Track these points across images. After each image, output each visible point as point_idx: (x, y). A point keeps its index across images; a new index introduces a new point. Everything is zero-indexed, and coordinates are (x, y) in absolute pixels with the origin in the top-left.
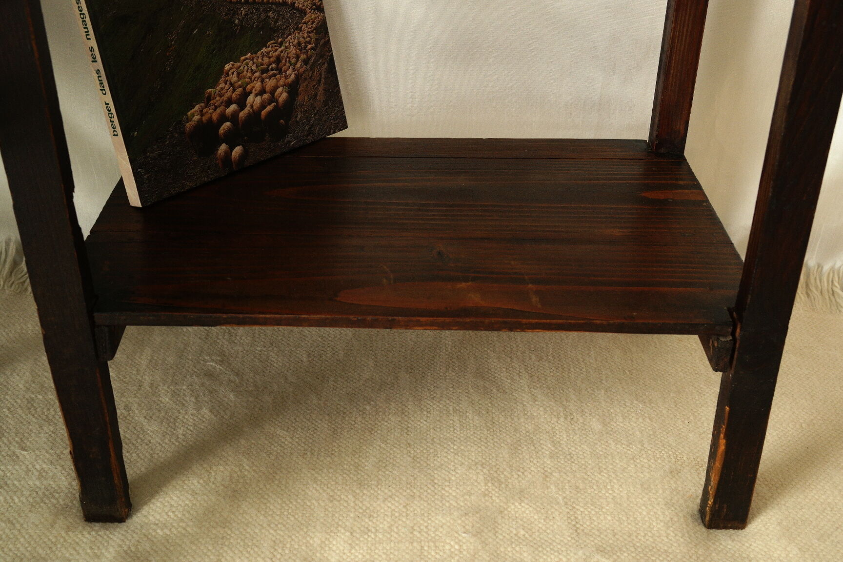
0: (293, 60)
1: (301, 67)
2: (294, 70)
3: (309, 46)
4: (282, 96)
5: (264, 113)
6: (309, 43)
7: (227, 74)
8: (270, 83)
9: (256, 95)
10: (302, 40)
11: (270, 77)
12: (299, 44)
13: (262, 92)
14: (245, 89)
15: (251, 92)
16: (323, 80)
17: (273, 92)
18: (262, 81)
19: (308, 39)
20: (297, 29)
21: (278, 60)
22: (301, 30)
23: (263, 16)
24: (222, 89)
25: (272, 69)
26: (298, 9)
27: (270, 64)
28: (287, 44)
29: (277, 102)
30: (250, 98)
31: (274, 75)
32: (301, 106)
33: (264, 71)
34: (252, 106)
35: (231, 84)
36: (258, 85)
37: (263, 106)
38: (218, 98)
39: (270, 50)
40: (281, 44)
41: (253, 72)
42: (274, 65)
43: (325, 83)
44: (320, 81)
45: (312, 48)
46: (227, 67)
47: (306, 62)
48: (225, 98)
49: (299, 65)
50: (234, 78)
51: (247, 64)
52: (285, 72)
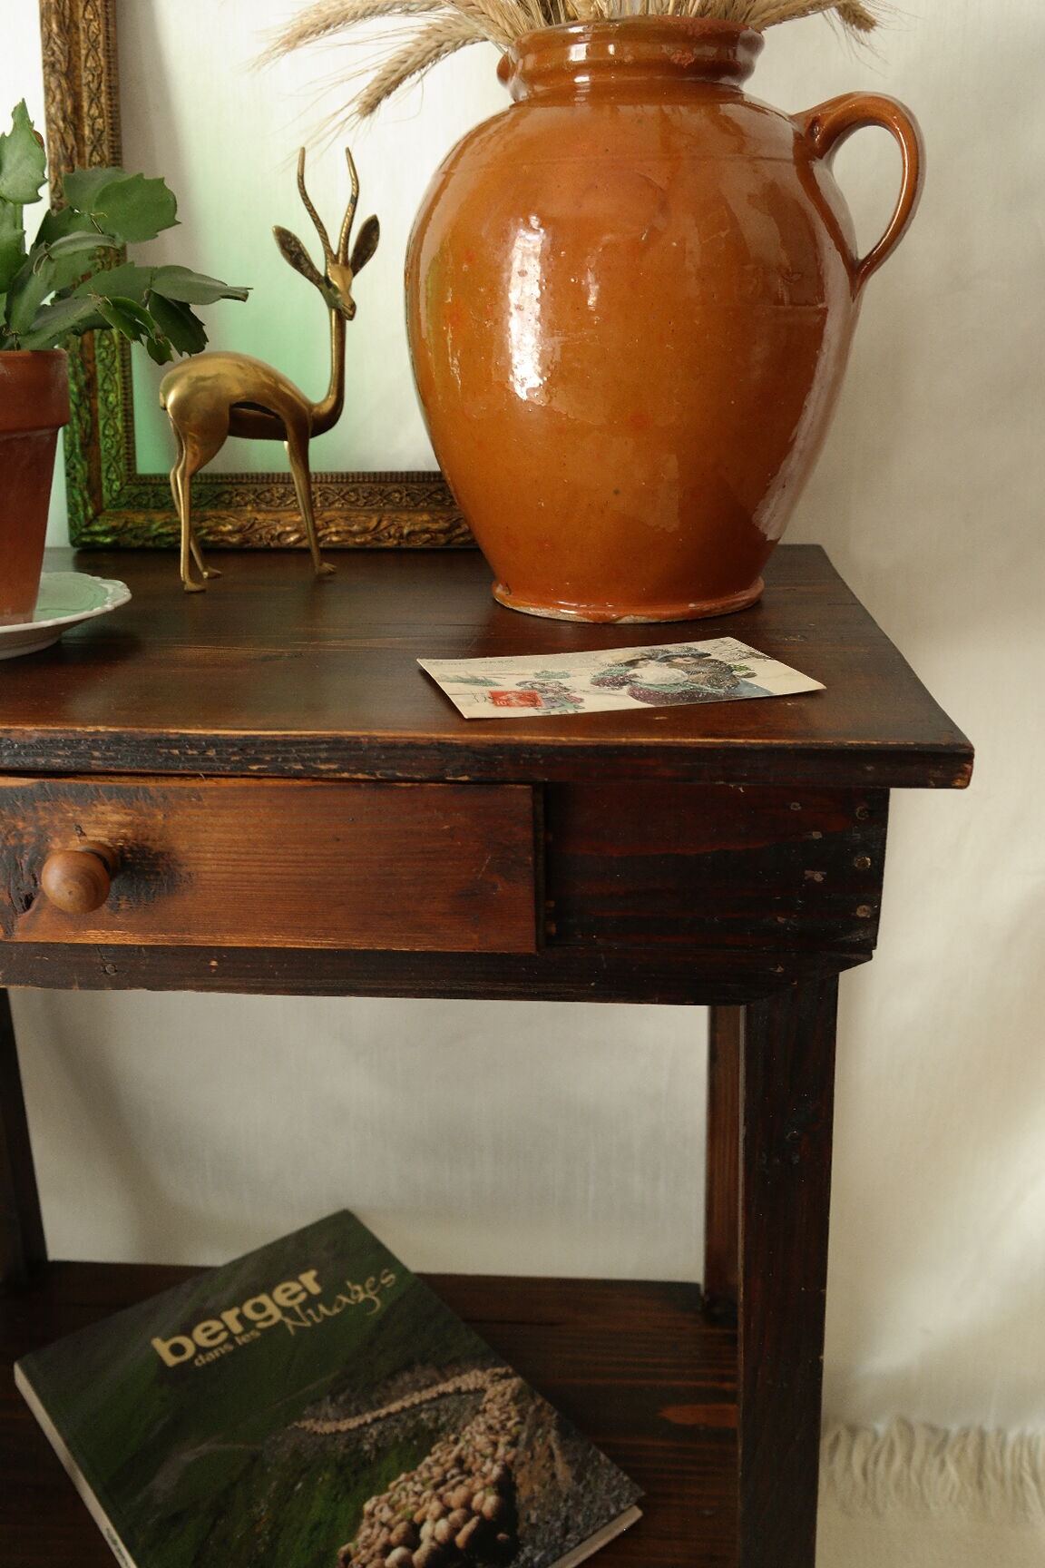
0: (489, 1451)
1: (507, 1453)
2: (494, 1461)
3: (510, 1424)
4: (487, 1502)
5: (460, 1539)
6: (509, 1419)
7: (372, 1514)
8: (456, 1497)
9: (436, 1520)
10: (491, 1422)
11: (453, 1488)
12: (490, 1428)
13: (446, 1511)
14: (411, 1521)
15: (423, 1521)
16: (557, 1452)
17: (466, 1504)
18: (440, 1498)
19: (504, 1417)
20: (478, 1412)
21: (460, 1461)
22: (485, 1411)
23: (411, 1424)
24: (367, 1537)
25: (453, 1477)
26: (468, 1392)
27: (445, 1472)
28: (468, 1437)
29: (480, 1513)
30: (426, 1531)
31: (461, 1482)
32: (531, 1500)
33: (436, 1487)
34: (433, 1538)
35: (383, 1525)
36: (435, 1507)
37: (455, 1530)
38: (363, 1552)
39: (440, 1456)
40: (456, 1442)
41: (418, 1494)
42: (454, 1471)
43: (564, 1453)
44: (552, 1456)
45: (517, 1423)
46: (368, 1507)
47: (513, 1443)
48: (377, 1546)
49: (501, 1451)
50: (386, 1514)
51: (404, 1489)
52: (479, 1470)
